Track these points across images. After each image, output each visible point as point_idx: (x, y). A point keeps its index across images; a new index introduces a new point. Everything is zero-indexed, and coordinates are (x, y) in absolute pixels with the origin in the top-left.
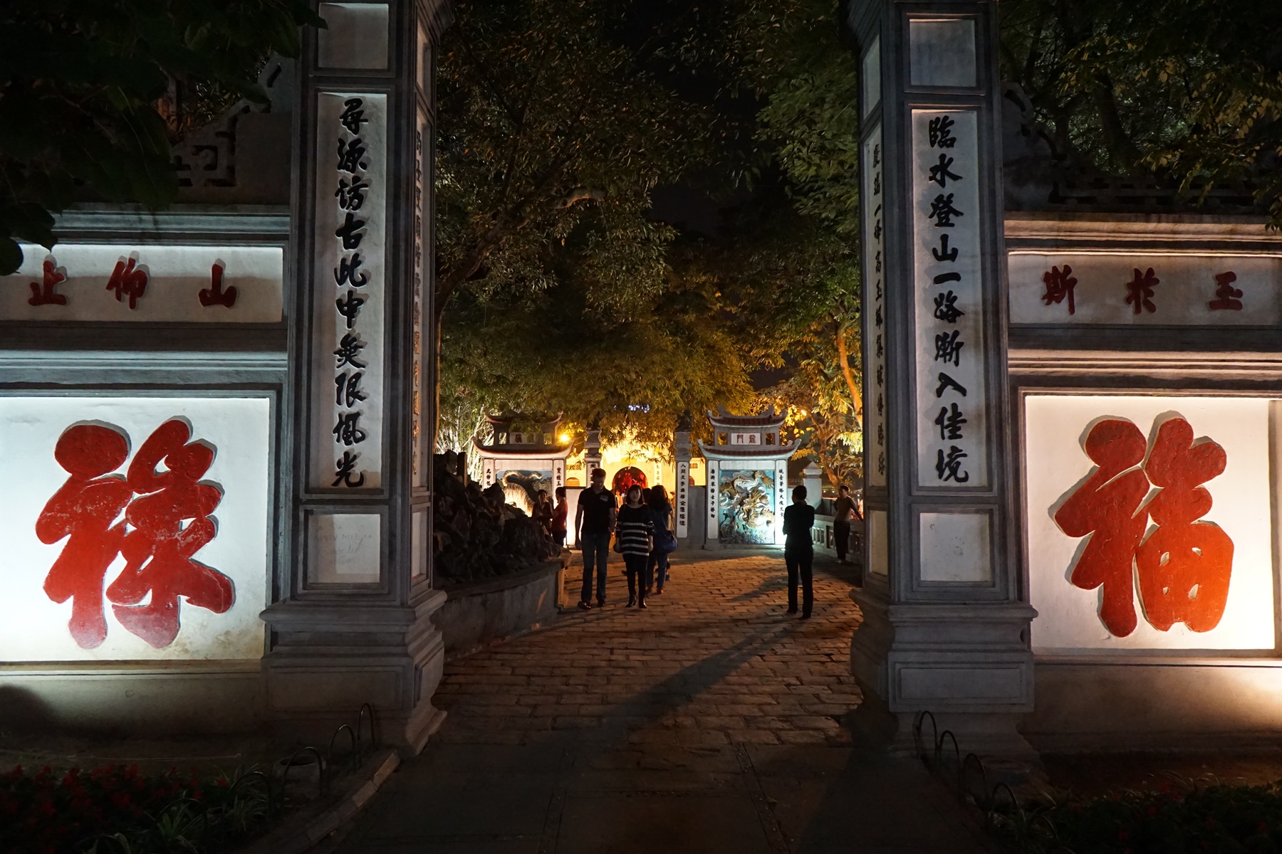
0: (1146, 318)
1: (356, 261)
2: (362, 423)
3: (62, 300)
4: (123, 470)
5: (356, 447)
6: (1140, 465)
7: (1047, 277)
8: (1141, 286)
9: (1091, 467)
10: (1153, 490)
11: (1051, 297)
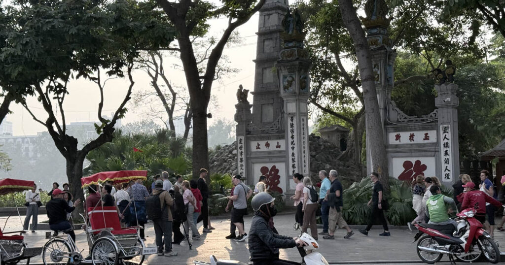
0: (412, 142)
1: (293, 141)
2: (295, 166)
3: (260, 148)
4: (268, 173)
5: (295, 169)
6: (412, 169)
7: (396, 136)
8: (412, 137)
9: (404, 169)
10: (414, 173)
11: (397, 139)
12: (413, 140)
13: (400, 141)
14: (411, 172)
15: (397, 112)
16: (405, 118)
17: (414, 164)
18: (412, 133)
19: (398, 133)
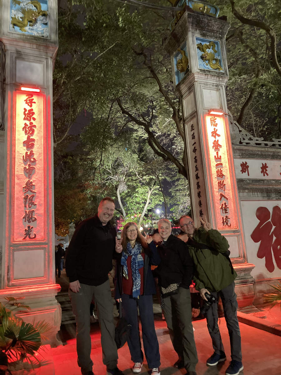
0: (266, 177)
1: (32, 154)
6: (270, 220)
7: (241, 165)
8: (264, 168)
9: (258, 221)
10: (274, 227)
11: (243, 171)
12: (267, 175)
13: (249, 175)
14: (269, 226)
15: (239, 128)
16: (250, 139)
17: (271, 211)
18: (264, 162)
19: (244, 161)
